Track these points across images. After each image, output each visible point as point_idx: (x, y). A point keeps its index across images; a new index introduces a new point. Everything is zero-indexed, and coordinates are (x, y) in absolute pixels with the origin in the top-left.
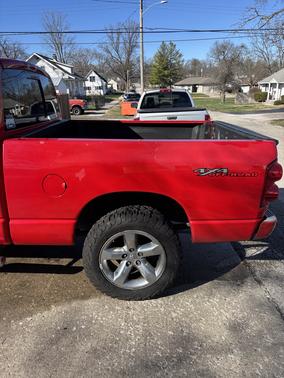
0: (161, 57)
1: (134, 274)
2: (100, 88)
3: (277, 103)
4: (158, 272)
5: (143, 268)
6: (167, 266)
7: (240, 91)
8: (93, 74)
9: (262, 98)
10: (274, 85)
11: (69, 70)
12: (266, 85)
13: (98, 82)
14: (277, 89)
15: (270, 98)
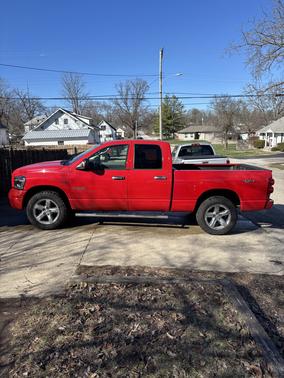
0: (165, 108)
1: (218, 224)
2: (110, 136)
3: (274, 149)
4: (228, 222)
5: (221, 221)
6: (231, 220)
7: (240, 138)
8: (104, 124)
9: (261, 145)
10: (270, 134)
11: (87, 122)
12: (264, 134)
13: (109, 131)
14: (273, 138)
15: (268, 145)
